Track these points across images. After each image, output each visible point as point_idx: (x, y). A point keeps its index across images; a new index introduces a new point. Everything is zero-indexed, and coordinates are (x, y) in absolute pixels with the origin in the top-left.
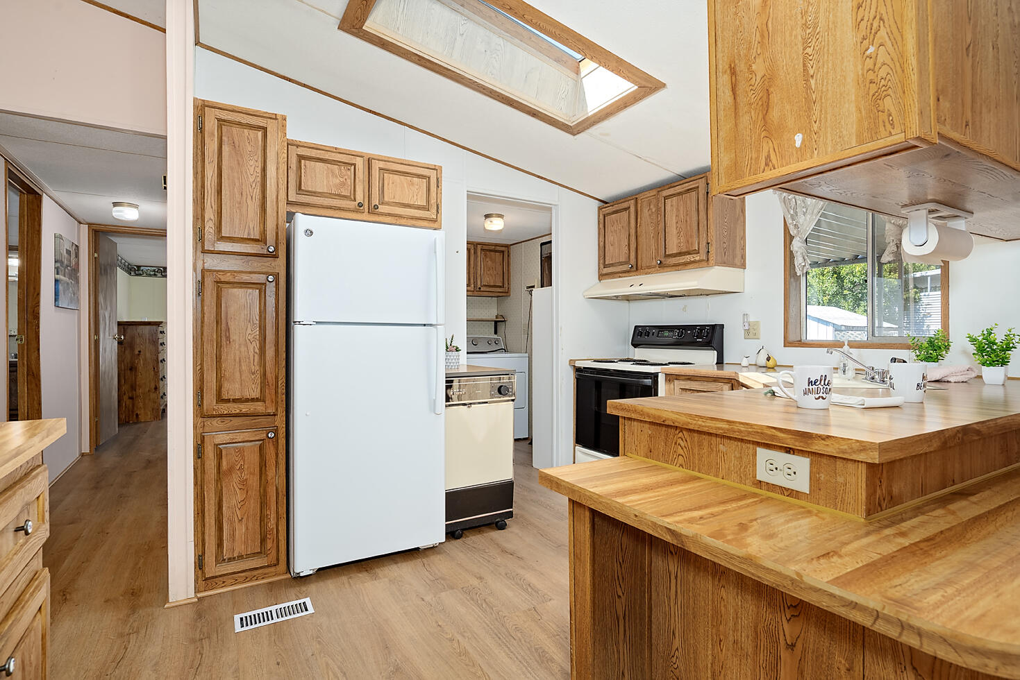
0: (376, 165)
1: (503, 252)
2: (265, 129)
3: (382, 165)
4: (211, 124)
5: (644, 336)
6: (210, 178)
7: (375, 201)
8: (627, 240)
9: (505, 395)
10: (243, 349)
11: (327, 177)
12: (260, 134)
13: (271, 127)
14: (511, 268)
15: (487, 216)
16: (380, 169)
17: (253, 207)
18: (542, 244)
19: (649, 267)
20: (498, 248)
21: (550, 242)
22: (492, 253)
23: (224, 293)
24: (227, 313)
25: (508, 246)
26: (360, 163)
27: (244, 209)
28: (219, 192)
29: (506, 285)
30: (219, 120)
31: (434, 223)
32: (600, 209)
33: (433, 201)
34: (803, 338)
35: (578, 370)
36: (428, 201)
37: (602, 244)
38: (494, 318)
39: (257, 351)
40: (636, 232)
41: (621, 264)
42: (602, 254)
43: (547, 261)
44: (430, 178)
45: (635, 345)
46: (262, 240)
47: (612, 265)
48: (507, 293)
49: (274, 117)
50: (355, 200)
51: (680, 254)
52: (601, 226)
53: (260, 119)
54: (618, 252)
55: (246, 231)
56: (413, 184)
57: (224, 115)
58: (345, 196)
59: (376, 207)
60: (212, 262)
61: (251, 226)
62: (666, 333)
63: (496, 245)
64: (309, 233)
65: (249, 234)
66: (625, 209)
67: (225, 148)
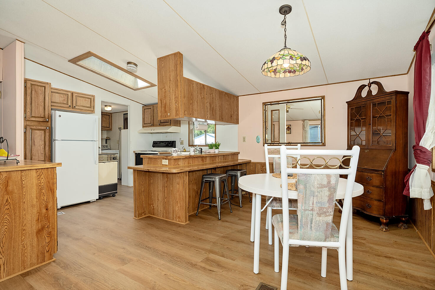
0: (75, 95)
1: (109, 115)
2: (45, 87)
3: (76, 95)
4: (29, 85)
5: (156, 144)
6: (28, 100)
7: (74, 105)
8: (150, 117)
9: (115, 160)
10: (39, 147)
11: (59, 98)
12: (44, 88)
13: (47, 86)
14: (112, 121)
15: (106, 106)
16: (76, 96)
17: (41, 108)
18: (124, 114)
19: (156, 125)
20: (107, 114)
21: (127, 114)
22: (105, 116)
23: (33, 132)
24: (34, 137)
25: (111, 113)
26: (70, 94)
27: (39, 109)
28: (31, 104)
29: (110, 127)
30: (31, 84)
31: (93, 112)
32: (143, 107)
33: (92, 105)
34: (193, 144)
35: (136, 154)
36: (91, 105)
37: (143, 117)
38: (106, 138)
39: (43, 147)
40: (153, 115)
41: (149, 124)
42: (143, 120)
43: (126, 120)
44: (91, 99)
45: (153, 147)
46: (44, 117)
47: (146, 124)
48: (111, 130)
49: (48, 83)
50: (68, 104)
51: (164, 122)
52: (143, 112)
53: (44, 84)
54: (148, 120)
55: (39, 115)
56: (86, 100)
57: (33, 83)
58: (65, 103)
59: (75, 107)
60: (28, 123)
61: (41, 113)
62: (162, 143)
63: (107, 113)
64: (60, 116)
65: (40, 116)
66: (150, 108)
67: (33, 92)
